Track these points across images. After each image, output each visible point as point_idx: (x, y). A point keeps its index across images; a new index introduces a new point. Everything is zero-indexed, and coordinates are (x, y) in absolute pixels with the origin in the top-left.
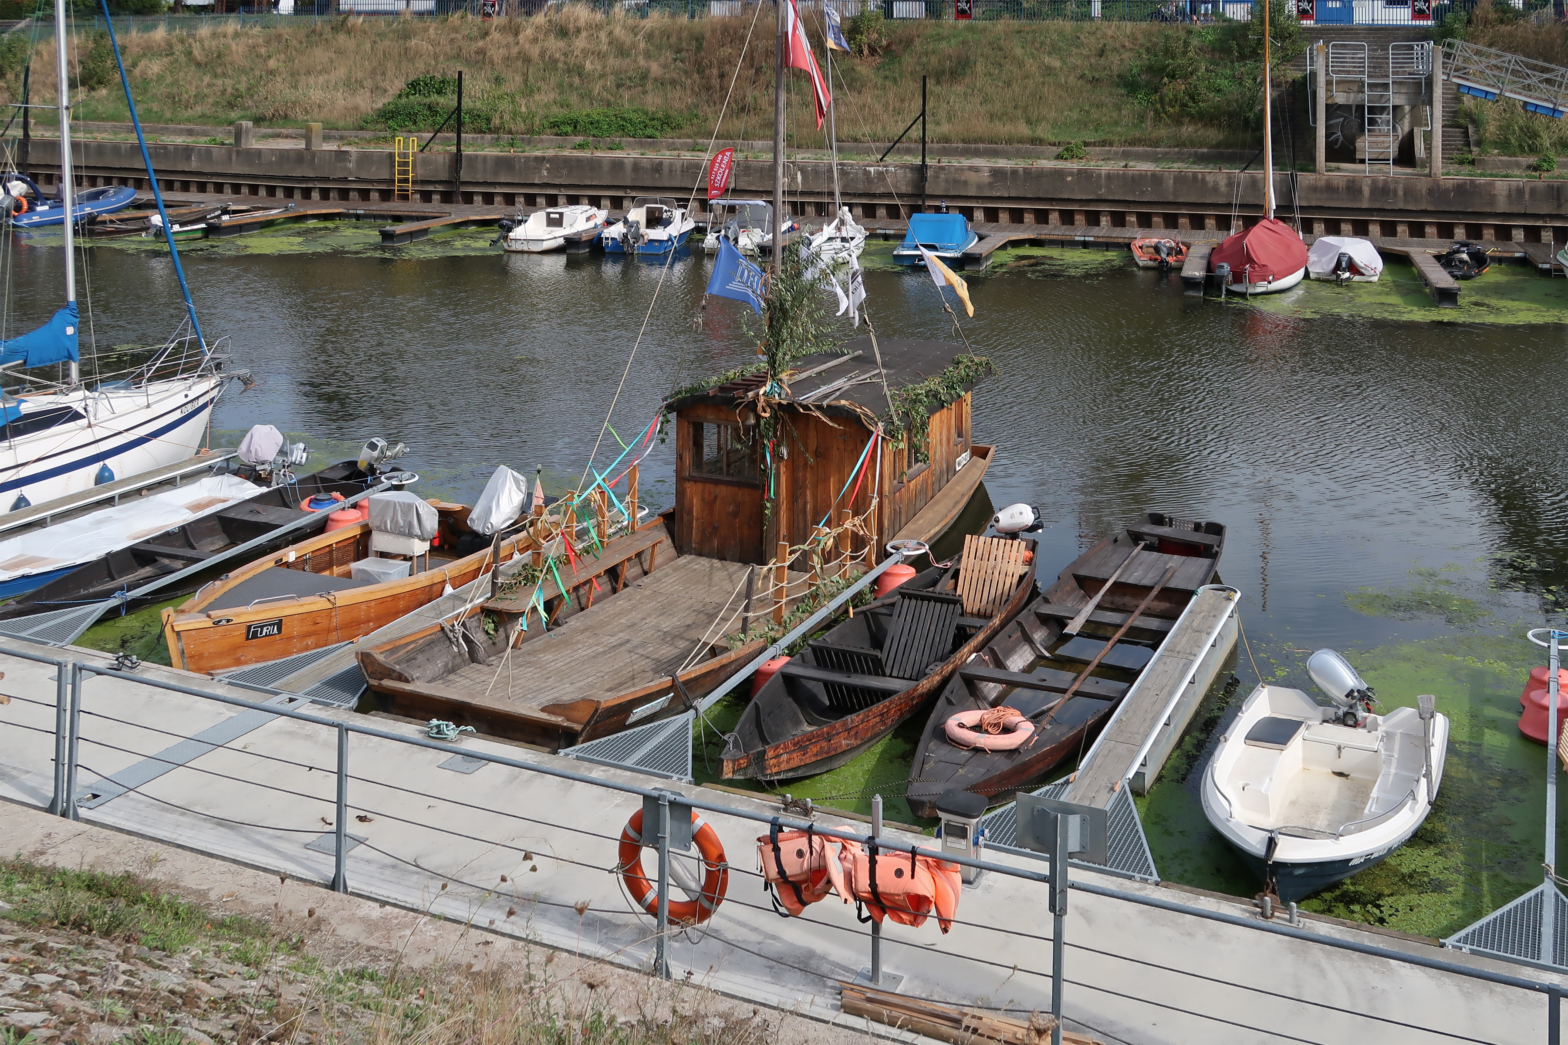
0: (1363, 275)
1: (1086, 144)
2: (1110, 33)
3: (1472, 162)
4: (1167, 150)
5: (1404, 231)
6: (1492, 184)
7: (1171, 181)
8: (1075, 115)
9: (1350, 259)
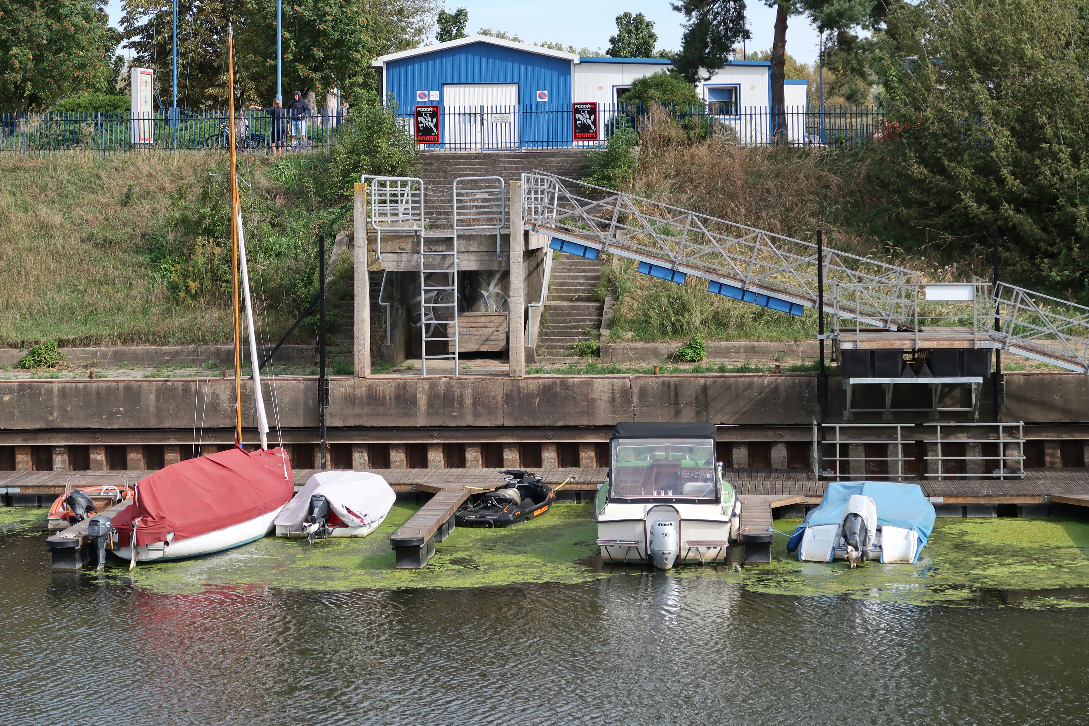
0: (346, 526)
1: (61, 343)
2: (145, 169)
3: (596, 352)
4: (178, 348)
5: (475, 459)
6: (588, 384)
7: (153, 397)
8: (63, 298)
9: (328, 503)
